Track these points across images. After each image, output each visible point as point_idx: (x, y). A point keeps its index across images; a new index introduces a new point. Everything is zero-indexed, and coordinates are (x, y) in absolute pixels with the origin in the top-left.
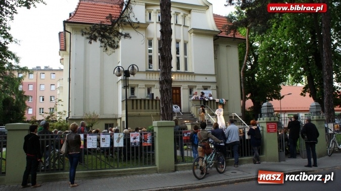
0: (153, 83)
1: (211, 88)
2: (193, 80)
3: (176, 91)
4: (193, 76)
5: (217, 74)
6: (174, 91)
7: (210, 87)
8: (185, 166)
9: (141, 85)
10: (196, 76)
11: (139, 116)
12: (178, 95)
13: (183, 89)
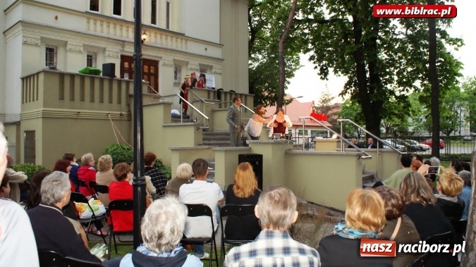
0: (102, 44)
1: (213, 70)
2: (184, 50)
3: (149, 69)
4: (184, 41)
6: (146, 67)
7: (211, 67)
9: (74, 42)
10: (189, 43)
11: (77, 118)
12: (152, 78)
13: (164, 64)
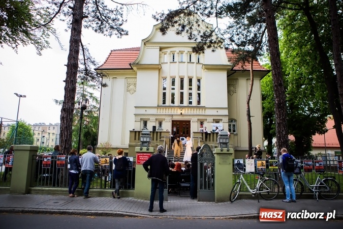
0: (163, 117)
2: (203, 114)
4: (204, 110)
5: (230, 107)
7: (222, 120)
8: (39, 190)
9: (152, 119)
10: (207, 110)
